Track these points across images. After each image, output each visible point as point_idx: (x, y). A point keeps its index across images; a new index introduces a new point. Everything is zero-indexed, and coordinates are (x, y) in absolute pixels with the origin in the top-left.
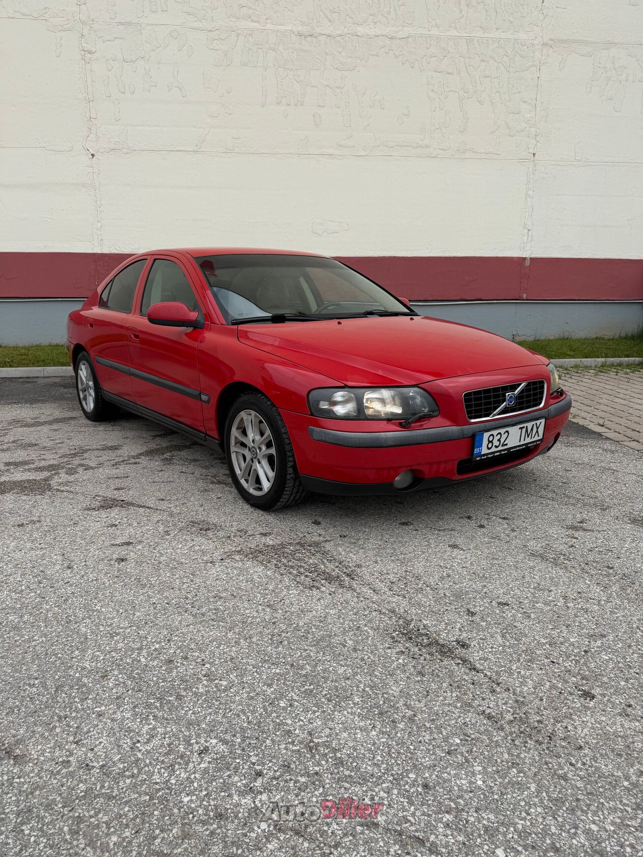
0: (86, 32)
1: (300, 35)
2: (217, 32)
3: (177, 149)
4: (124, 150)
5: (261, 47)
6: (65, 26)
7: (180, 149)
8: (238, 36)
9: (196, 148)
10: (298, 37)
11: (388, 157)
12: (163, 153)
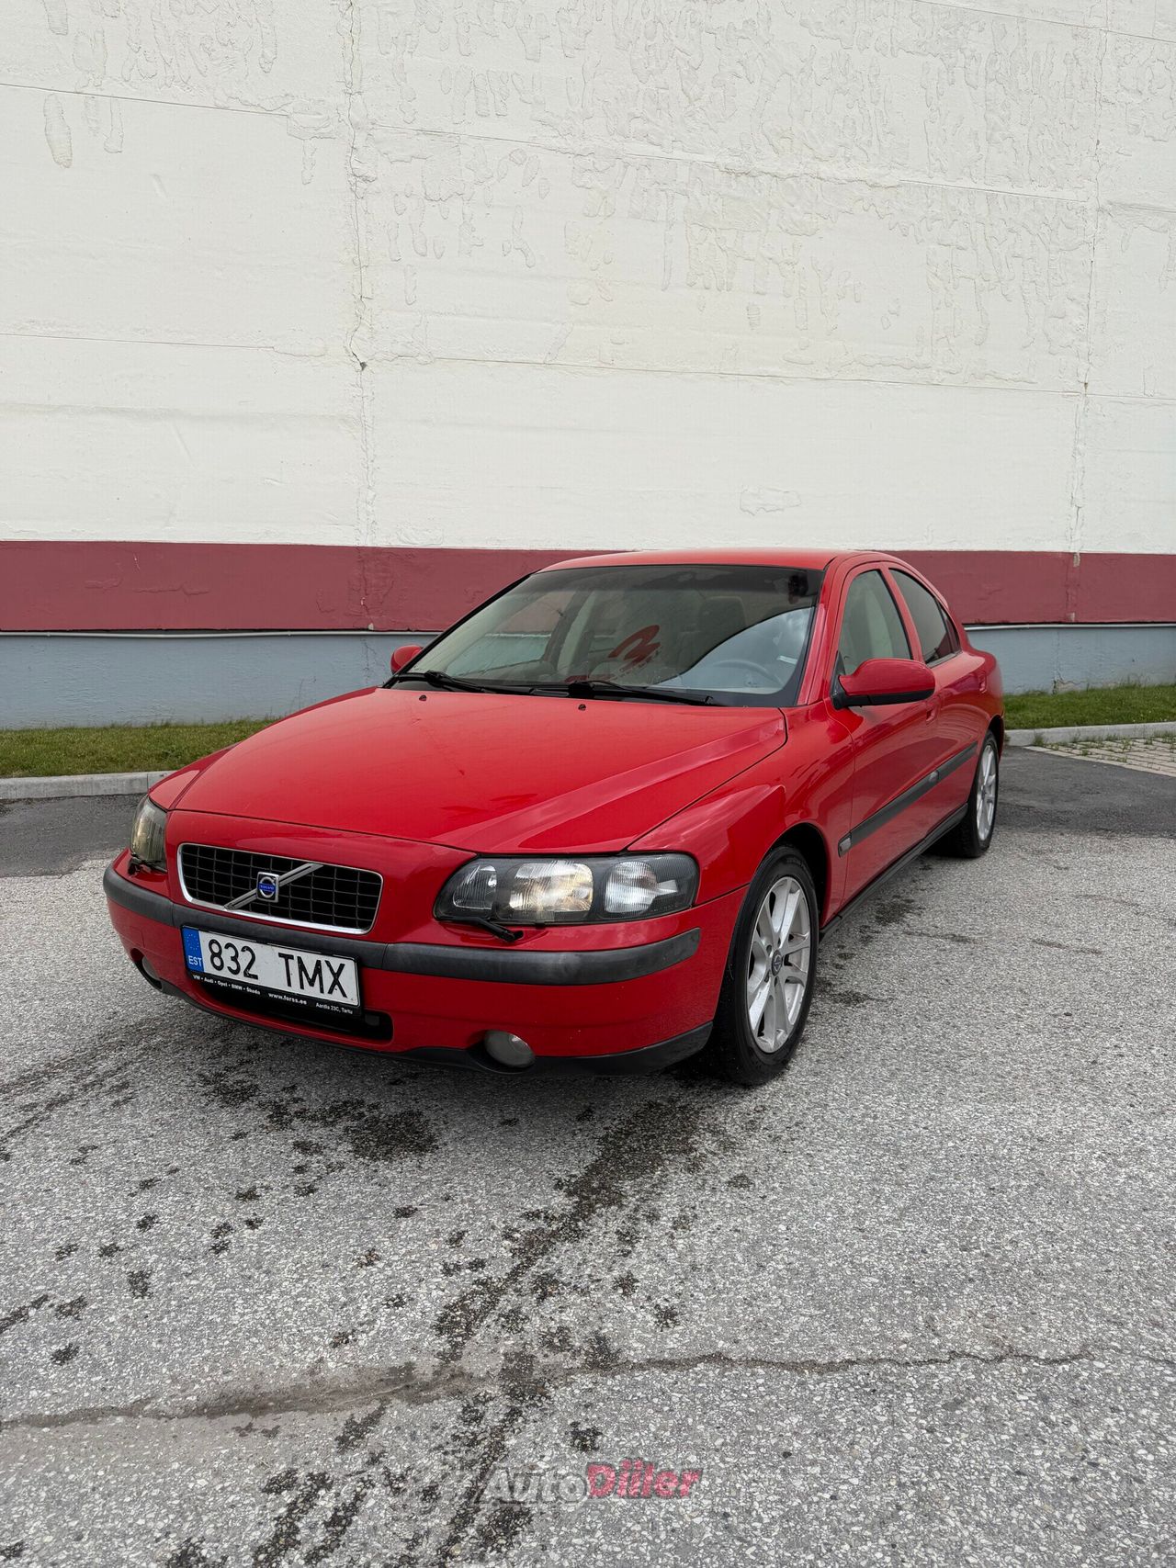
0: (359, 143)
1: (728, 171)
2: (590, 157)
3: (514, 359)
4: (420, 358)
5: (664, 187)
6: (323, 130)
7: (520, 359)
8: (625, 167)
9: (548, 359)
10: (725, 174)
11: (865, 383)
12: (490, 364)
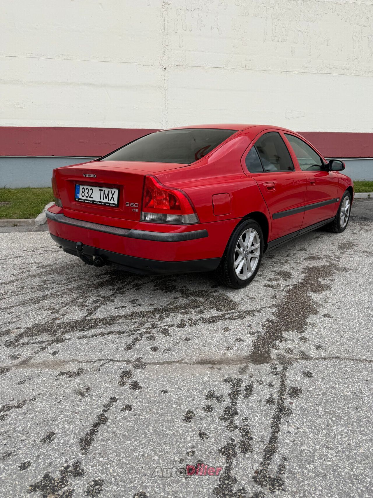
3: (214, 66)
4: (183, 66)
5: (265, 5)
7: (216, 66)
9: (225, 66)
11: (329, 74)
12: (206, 68)
